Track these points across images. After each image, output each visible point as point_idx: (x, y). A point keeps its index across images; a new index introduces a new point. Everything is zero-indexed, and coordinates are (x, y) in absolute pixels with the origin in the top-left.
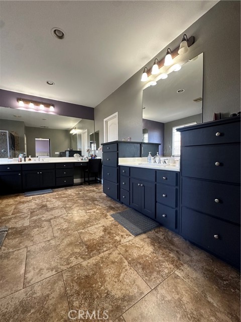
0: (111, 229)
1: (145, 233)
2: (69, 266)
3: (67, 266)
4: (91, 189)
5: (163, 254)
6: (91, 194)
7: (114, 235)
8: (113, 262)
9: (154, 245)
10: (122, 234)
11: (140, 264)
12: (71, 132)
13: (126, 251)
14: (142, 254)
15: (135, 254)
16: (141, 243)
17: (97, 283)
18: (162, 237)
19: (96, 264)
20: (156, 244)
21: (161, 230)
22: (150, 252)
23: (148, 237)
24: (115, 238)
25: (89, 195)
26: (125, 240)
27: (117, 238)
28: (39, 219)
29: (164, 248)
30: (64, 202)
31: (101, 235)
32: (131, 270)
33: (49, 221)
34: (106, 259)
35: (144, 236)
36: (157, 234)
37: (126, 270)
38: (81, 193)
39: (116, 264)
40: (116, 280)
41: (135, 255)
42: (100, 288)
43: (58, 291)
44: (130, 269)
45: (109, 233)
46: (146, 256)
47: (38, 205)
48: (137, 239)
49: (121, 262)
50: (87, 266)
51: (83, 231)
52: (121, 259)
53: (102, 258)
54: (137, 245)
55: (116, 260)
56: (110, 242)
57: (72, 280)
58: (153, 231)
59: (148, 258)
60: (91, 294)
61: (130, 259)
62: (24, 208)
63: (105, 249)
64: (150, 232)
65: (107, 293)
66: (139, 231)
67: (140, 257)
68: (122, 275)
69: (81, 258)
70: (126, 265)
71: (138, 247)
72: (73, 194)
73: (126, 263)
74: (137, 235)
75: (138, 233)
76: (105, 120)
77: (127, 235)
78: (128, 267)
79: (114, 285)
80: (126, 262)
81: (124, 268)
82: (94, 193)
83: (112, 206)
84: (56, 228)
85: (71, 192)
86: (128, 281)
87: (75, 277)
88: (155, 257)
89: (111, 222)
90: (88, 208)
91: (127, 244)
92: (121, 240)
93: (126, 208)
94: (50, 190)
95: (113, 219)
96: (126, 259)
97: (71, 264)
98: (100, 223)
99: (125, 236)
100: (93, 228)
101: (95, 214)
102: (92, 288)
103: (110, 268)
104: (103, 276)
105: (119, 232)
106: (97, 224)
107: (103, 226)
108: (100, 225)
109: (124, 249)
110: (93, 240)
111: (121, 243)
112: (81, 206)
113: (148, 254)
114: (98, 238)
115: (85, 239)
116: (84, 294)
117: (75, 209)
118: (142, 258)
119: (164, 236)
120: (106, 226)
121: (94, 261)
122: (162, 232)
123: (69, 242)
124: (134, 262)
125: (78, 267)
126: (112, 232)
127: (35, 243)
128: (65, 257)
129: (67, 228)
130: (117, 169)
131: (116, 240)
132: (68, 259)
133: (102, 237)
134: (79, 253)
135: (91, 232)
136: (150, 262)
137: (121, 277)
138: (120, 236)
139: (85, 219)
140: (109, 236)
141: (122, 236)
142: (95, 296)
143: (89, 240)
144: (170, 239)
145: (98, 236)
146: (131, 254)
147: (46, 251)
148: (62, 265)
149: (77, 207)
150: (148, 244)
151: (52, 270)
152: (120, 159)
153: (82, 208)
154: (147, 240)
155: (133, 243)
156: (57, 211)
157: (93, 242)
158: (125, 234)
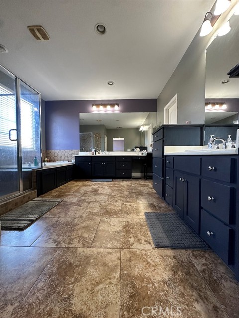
0: (133, 228)
1: (173, 248)
2: (67, 246)
3: (67, 245)
4: (146, 184)
5: (182, 295)
6: (141, 189)
7: (131, 235)
8: (104, 265)
9: (175, 273)
10: (141, 237)
11: (134, 287)
13: (130, 260)
14: (147, 275)
15: (138, 269)
16: (158, 260)
17: (71, 277)
18: (199, 268)
19: (88, 258)
20: (180, 273)
21: (206, 256)
22: (161, 279)
23: (174, 257)
24: (130, 239)
25: (139, 188)
26: (139, 247)
27: (132, 240)
28: (85, 199)
29: (192, 286)
30: (113, 190)
31: (118, 230)
32: (115, 288)
33: (89, 203)
34: (101, 257)
35: (169, 252)
36: (193, 259)
37: (110, 283)
38: (133, 185)
39: (106, 268)
40: (90, 288)
41: (136, 272)
42: (69, 284)
43: (42, 263)
44: (116, 285)
45: (127, 231)
47: (93, 189)
48: (157, 252)
49: (113, 270)
50: (80, 254)
51: (106, 219)
52: (115, 266)
53: (98, 253)
54: (149, 260)
55: (109, 265)
56: (120, 241)
57: (58, 260)
58: (190, 252)
59: (150, 285)
60: (58, 284)
61: (126, 272)
62: (83, 189)
63: (109, 246)
64: (183, 251)
65: (69, 295)
66: (167, 242)
67: (141, 278)
68: (101, 286)
69: (83, 244)
70: (114, 277)
71: (149, 263)
72: (125, 186)
73: (117, 275)
74: (158, 246)
75: (162, 245)
76: (165, 108)
77: (146, 241)
78: (114, 281)
79: (83, 292)
80: (119, 273)
81: (110, 279)
82: (145, 188)
83: (156, 204)
84: (89, 210)
85: (125, 184)
86: (100, 298)
87: (62, 259)
88: (163, 291)
89: (139, 220)
90: (128, 200)
91: (138, 252)
93: (170, 210)
94: (111, 180)
95: (144, 217)
96: (122, 269)
97: (70, 245)
98: (127, 217)
99: (143, 241)
100: (116, 220)
101: (130, 207)
102: (64, 279)
103: (96, 269)
104: (82, 274)
105: (139, 235)
106: (124, 217)
107: (128, 222)
108: (125, 220)
109: (129, 256)
110: (106, 232)
111: (131, 247)
112: (123, 197)
113: (155, 279)
114: (113, 232)
115: (101, 228)
116: (53, 281)
117: (116, 199)
118: (142, 281)
119: (205, 267)
120: (131, 222)
121: (89, 253)
122: (205, 260)
123: (86, 225)
124: (127, 280)
125: (73, 251)
126: (132, 231)
127: (65, 216)
128: (72, 237)
129: (96, 212)
130: (163, 160)
131: (129, 241)
132: (72, 239)
133: (117, 232)
134: (85, 238)
135: (111, 223)
136: (149, 293)
137: (98, 288)
138: (137, 239)
139: (117, 209)
140: (125, 233)
141: (139, 240)
142: (58, 290)
143: (103, 230)
144: (215, 278)
145: (114, 230)
146: (132, 267)
147: (66, 225)
148: (64, 242)
149: (119, 197)
150: (167, 265)
151: (55, 243)
152: (166, 147)
153: (123, 199)
154: (170, 260)
155: (146, 255)
156: (101, 196)
157: (105, 234)
158: (145, 239)
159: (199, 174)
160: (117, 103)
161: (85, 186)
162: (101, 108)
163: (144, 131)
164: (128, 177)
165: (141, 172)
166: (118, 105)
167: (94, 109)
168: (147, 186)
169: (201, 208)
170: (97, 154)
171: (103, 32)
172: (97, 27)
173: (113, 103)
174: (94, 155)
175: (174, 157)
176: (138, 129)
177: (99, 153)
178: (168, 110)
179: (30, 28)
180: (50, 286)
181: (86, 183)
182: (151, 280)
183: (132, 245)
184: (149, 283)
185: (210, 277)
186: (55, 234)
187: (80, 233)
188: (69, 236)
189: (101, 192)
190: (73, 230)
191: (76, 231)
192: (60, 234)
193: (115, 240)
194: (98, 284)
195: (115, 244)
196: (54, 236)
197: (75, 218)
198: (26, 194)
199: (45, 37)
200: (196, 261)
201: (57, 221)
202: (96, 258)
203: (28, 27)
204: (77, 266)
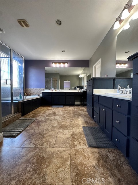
0: (76, 136)
1: (98, 147)
2: (41, 147)
3: (41, 146)
4: (83, 109)
5: (102, 173)
6: (80, 112)
7: (76, 140)
8: (62, 157)
9: (99, 161)
10: (81, 141)
11: (78, 169)
12: (80, 76)
13: (75, 154)
14: (84, 163)
15: (80, 159)
16: (90, 154)
17: (44, 164)
18: (111, 159)
19: (53, 153)
20: (101, 161)
21: (115, 151)
22: (91, 165)
23: (98, 153)
24: (75, 142)
25: (79, 112)
26: (80, 147)
27: (76, 143)
28: (49, 118)
29: (108, 168)
30: (64, 113)
31: (68, 137)
32: (68, 170)
33: (51, 121)
34: (60, 153)
35: (96, 150)
36: (108, 154)
37: (65, 167)
38: (76, 110)
39: (63, 159)
40: (55, 170)
41: (79, 161)
42: (44, 169)
43: (28, 157)
44: (68, 168)
45: (73, 138)
46: (86, 166)
47: (53, 112)
48: (89, 150)
49: (66, 160)
50: (48, 151)
51: (61, 131)
52: (68, 158)
53: (58, 151)
54: (85, 155)
55: (64, 157)
56: (69, 143)
57: (37, 155)
58: (106, 150)
59: (86, 168)
60: (38, 169)
61: (73, 161)
62: (48, 112)
63: (64, 146)
64: (103, 149)
65: (44, 175)
66: (94, 144)
67: (81, 164)
68: (61, 169)
69: (49, 145)
70: (67, 164)
71: (85, 156)
72: (71, 110)
73: (69, 163)
74: (90, 146)
75: (92, 146)
76: (94, 66)
77: (83, 144)
78: (67, 167)
79: (51, 173)
80: (70, 162)
81: (65, 165)
82: (82, 111)
83: (88, 121)
84: (51, 125)
85: (71, 108)
86: (61, 176)
87: (39, 154)
88: (93, 171)
89: (79, 131)
90: (73, 119)
91: (80, 150)
92: (77, 145)
93: (96, 125)
94: (63, 106)
95: (82, 129)
96: (71, 160)
97: (43, 146)
98: (73, 130)
99: (82, 144)
100: (67, 131)
101: (74, 123)
102: (41, 166)
103: (57, 160)
104: (50, 162)
105: (80, 140)
106: (71, 130)
107: (73, 132)
108: (72, 131)
109: (74, 152)
110: (62, 138)
111: (76, 147)
112: (70, 117)
113: (89, 165)
114: (65, 138)
115: (59, 136)
116: (35, 167)
117: (66, 118)
118: (82, 166)
119: (114, 158)
120: (75, 132)
121: (53, 151)
122: (115, 154)
123: (50, 134)
124: (74, 166)
125: (44, 150)
126: (76, 137)
127: (39, 129)
128: (43, 141)
129: (56, 127)
130: (93, 97)
131: (75, 144)
132: (43, 143)
133: (67, 138)
134: (50, 142)
135: (64, 133)
136: (86, 172)
137: (59, 170)
138: (79, 142)
139: (67, 124)
140: (72, 139)
141: (80, 143)
142: (38, 172)
143: (60, 137)
144: (119, 164)
145: (66, 137)
146: (77, 158)
147: (40, 134)
148: (39, 145)
149: (68, 117)
150: (95, 157)
151: (34, 145)
152: (94, 90)
153: (70, 118)
154: (96, 154)
155: (83, 151)
156: (58, 116)
157: (61, 139)
158: (83, 142)
159: (112, 108)
160: (67, 62)
161: (49, 110)
162: (58, 64)
163: (82, 77)
164: (73, 105)
165: (80, 102)
166: (67, 63)
167: (54, 65)
168: (83, 110)
169: (113, 126)
170: (55, 91)
171: (60, 24)
172: (57, 21)
173: (64, 62)
174: (53, 91)
175: (99, 97)
176: (78, 76)
177: (56, 90)
178: (95, 67)
179: (19, 21)
180: (33, 170)
181: (49, 108)
182: (87, 165)
183: (76, 146)
184: (86, 167)
185: (117, 163)
186: (33, 139)
187: (47, 139)
188: (41, 141)
189: (58, 114)
190: (43, 137)
191: (45, 138)
192: (37, 140)
193: (67, 143)
194: (59, 168)
195: (67, 145)
196: (33, 141)
197: (44, 130)
198: (15, 116)
199: (27, 26)
200: (110, 154)
201: (34, 132)
202: (57, 154)
203: (17, 20)
204: (47, 158)
